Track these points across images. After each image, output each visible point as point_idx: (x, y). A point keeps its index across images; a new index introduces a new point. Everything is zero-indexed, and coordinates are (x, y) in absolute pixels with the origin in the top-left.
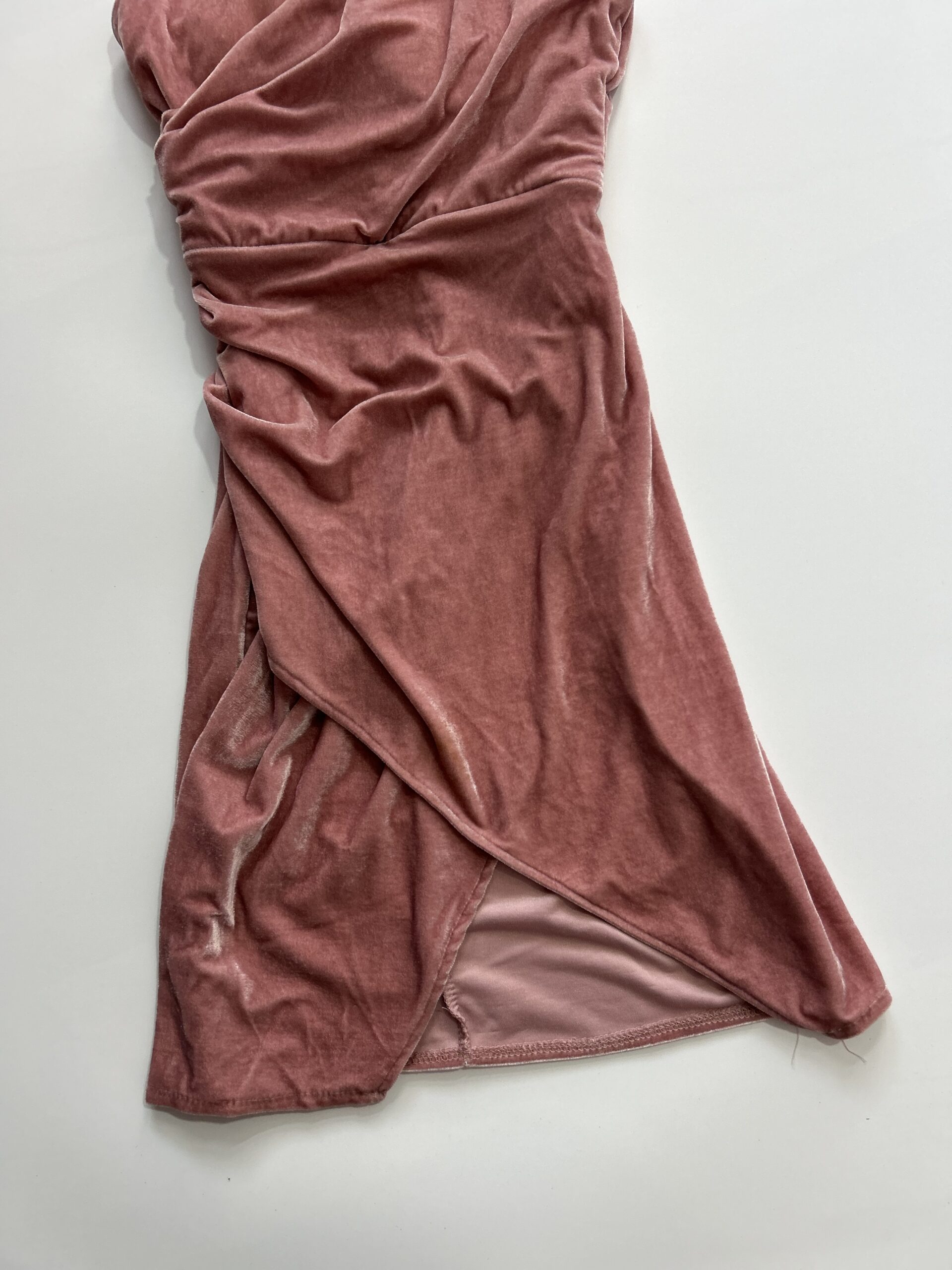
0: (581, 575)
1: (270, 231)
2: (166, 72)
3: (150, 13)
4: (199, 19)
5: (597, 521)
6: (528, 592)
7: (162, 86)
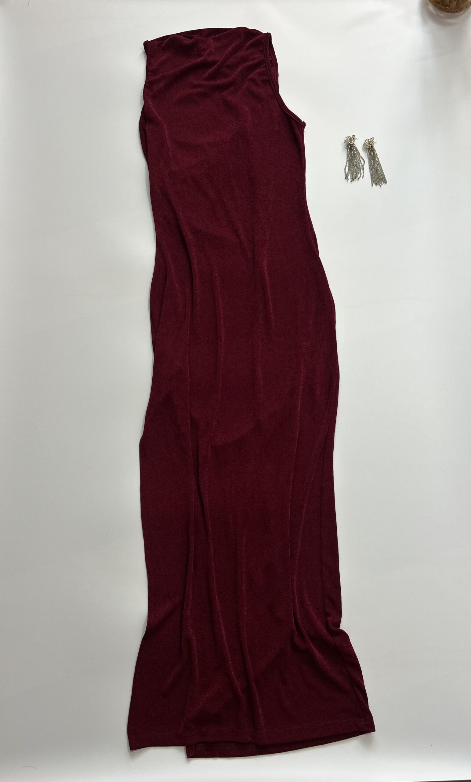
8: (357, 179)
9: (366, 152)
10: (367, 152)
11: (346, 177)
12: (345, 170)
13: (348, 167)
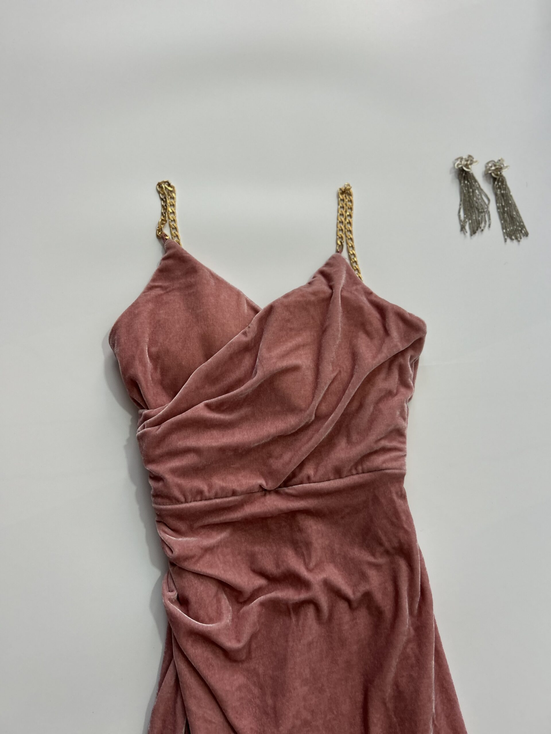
0: (392, 713)
1: (209, 492)
2: (147, 386)
3: (138, 345)
4: (168, 351)
5: (403, 682)
6: (358, 720)
7: (144, 395)
8: (479, 230)
9: (490, 183)
10: (492, 183)
11: (463, 228)
12: (459, 216)
13: (465, 210)
